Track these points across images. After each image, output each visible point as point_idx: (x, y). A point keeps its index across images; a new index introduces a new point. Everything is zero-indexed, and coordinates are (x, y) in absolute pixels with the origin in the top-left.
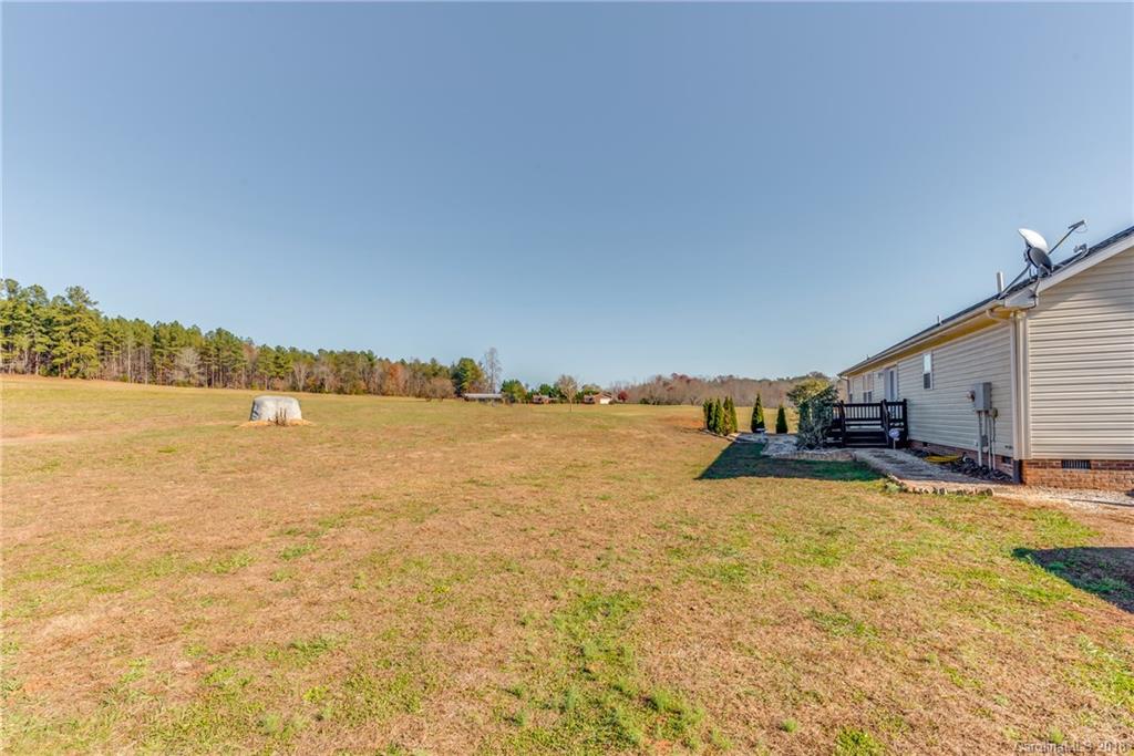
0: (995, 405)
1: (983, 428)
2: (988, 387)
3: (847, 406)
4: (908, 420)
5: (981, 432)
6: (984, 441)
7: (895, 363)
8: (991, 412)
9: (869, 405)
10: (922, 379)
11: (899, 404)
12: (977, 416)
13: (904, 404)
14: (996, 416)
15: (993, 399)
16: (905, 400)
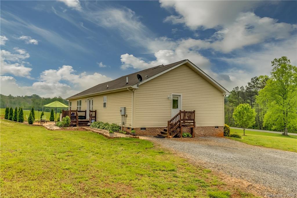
0: (126, 113)
1: (123, 120)
2: (125, 108)
3: (78, 111)
4: (96, 117)
5: (122, 121)
6: (123, 124)
7: (92, 98)
8: (126, 115)
9: (81, 111)
10: (103, 104)
11: (94, 111)
12: (121, 116)
13: (95, 112)
14: (127, 116)
15: (126, 112)
16: (96, 110)
